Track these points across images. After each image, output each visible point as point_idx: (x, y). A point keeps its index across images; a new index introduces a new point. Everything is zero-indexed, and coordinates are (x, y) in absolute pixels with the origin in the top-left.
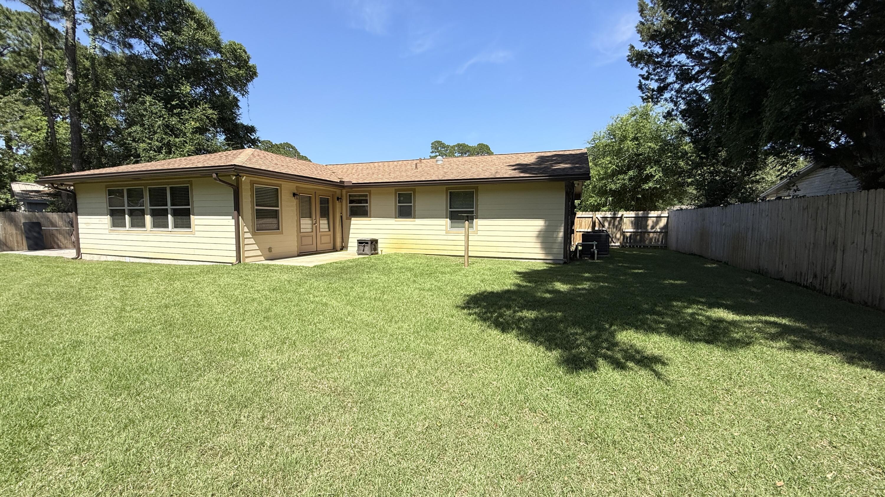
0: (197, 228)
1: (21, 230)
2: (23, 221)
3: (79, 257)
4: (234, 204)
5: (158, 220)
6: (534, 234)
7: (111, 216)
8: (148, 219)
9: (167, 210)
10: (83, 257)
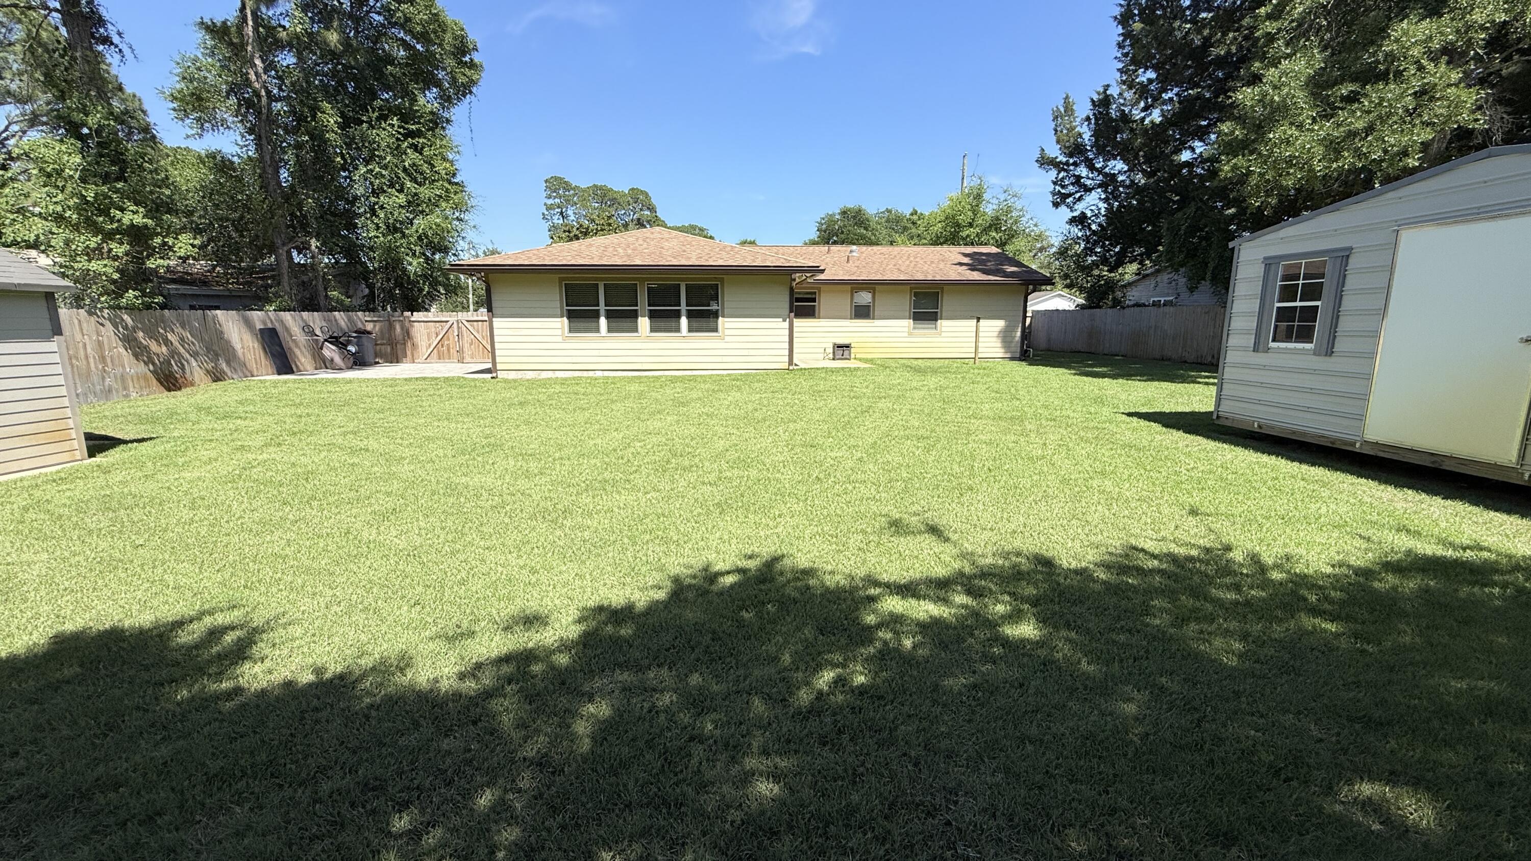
0: (727, 332)
1: (259, 341)
3: (494, 375)
4: (787, 305)
5: (662, 323)
6: (996, 334)
7: (569, 318)
8: (644, 322)
9: (679, 311)
10: (501, 375)
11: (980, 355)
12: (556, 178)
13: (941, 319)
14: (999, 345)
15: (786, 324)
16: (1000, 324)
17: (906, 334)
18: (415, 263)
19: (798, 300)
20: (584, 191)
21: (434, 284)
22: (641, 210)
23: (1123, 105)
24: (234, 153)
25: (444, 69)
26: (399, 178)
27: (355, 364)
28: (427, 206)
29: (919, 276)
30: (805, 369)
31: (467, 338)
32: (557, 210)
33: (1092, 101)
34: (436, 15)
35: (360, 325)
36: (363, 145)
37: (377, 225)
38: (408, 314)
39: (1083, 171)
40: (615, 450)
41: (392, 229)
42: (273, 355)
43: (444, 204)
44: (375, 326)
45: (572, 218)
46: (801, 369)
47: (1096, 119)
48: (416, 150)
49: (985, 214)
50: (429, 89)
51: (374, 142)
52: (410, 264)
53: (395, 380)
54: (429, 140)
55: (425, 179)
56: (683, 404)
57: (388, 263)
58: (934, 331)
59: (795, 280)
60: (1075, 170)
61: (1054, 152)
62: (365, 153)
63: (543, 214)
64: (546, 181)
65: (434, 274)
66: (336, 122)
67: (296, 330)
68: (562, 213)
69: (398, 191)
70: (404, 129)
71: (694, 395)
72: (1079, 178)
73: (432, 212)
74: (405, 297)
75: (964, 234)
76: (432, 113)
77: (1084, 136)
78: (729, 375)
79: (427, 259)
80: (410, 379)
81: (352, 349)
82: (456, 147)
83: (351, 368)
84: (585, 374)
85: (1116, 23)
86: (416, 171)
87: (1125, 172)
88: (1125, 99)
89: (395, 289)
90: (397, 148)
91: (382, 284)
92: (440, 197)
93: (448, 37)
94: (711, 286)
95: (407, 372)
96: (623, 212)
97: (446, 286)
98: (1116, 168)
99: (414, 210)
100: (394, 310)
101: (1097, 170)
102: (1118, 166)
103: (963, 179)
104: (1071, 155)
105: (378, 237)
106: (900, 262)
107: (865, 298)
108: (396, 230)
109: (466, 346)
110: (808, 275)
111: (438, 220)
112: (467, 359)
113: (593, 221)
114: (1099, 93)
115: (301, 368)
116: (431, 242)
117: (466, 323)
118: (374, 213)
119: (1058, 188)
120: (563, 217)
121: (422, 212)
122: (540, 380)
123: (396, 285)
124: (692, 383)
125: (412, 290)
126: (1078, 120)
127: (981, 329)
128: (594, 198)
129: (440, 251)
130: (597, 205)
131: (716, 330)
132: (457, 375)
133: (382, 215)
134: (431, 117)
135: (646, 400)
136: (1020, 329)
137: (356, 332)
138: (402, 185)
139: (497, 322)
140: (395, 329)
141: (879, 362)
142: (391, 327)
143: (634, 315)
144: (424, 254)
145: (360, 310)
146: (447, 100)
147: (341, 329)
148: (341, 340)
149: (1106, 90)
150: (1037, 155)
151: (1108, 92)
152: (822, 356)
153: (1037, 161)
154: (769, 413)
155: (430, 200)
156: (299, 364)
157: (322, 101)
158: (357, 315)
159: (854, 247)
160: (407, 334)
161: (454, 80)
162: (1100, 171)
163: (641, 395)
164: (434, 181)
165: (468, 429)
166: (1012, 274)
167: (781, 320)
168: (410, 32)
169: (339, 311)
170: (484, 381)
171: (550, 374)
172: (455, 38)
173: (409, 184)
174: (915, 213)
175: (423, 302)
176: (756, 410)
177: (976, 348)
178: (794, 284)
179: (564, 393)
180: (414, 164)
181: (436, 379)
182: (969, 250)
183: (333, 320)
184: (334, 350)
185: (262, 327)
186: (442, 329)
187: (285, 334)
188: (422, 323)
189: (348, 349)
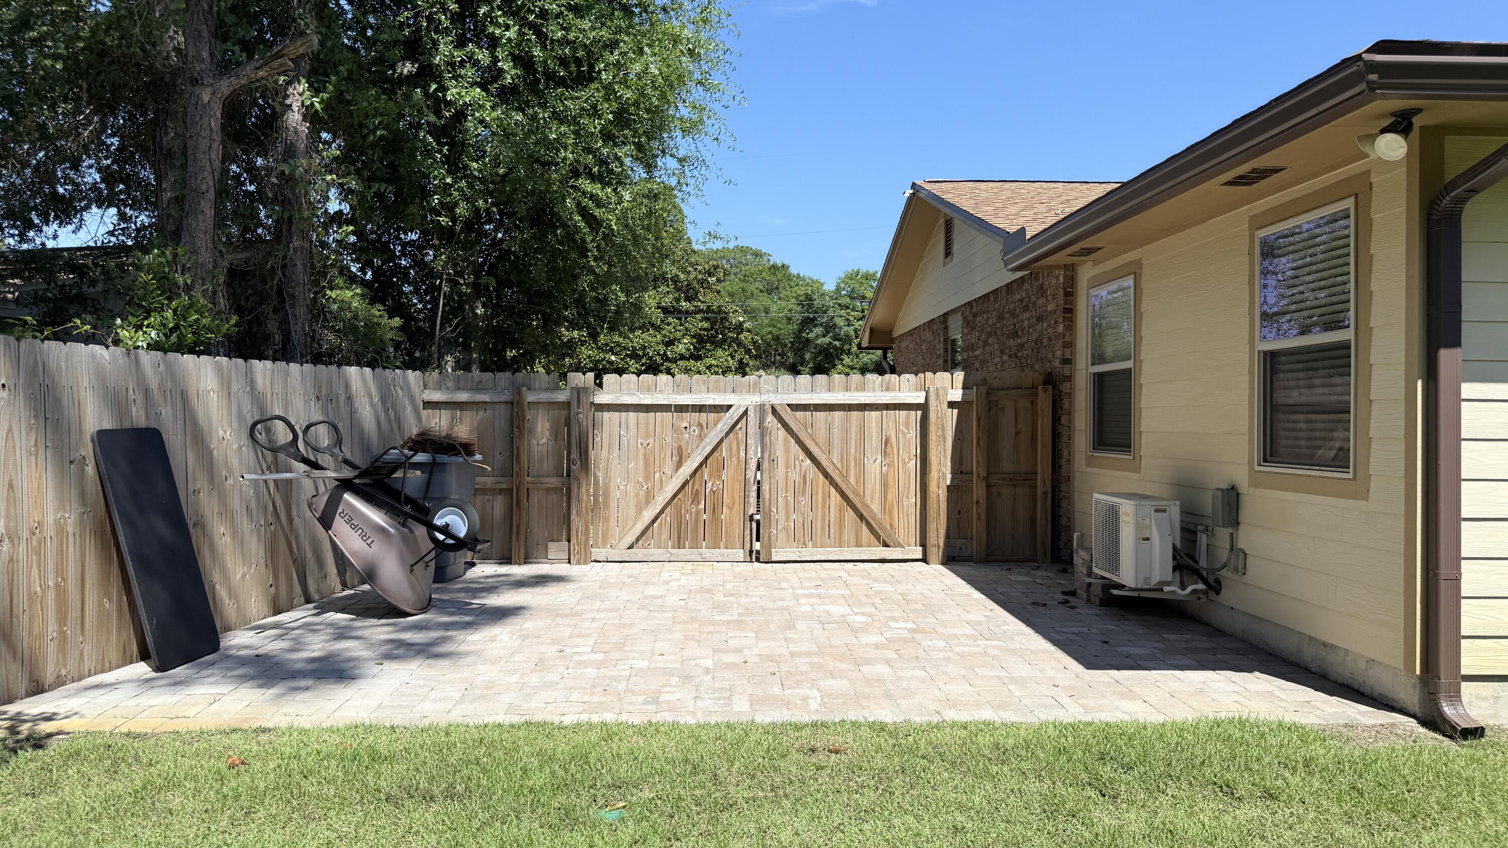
2: (91, 421)
31: (786, 468)
38: (585, 379)
81: (455, 521)
83: (430, 604)
109: (782, 499)
112: (784, 546)
117: (790, 417)
183: (342, 398)
184: (383, 530)
185: (107, 425)
186: (701, 437)
187: (191, 458)
188: (632, 415)
189: (438, 521)
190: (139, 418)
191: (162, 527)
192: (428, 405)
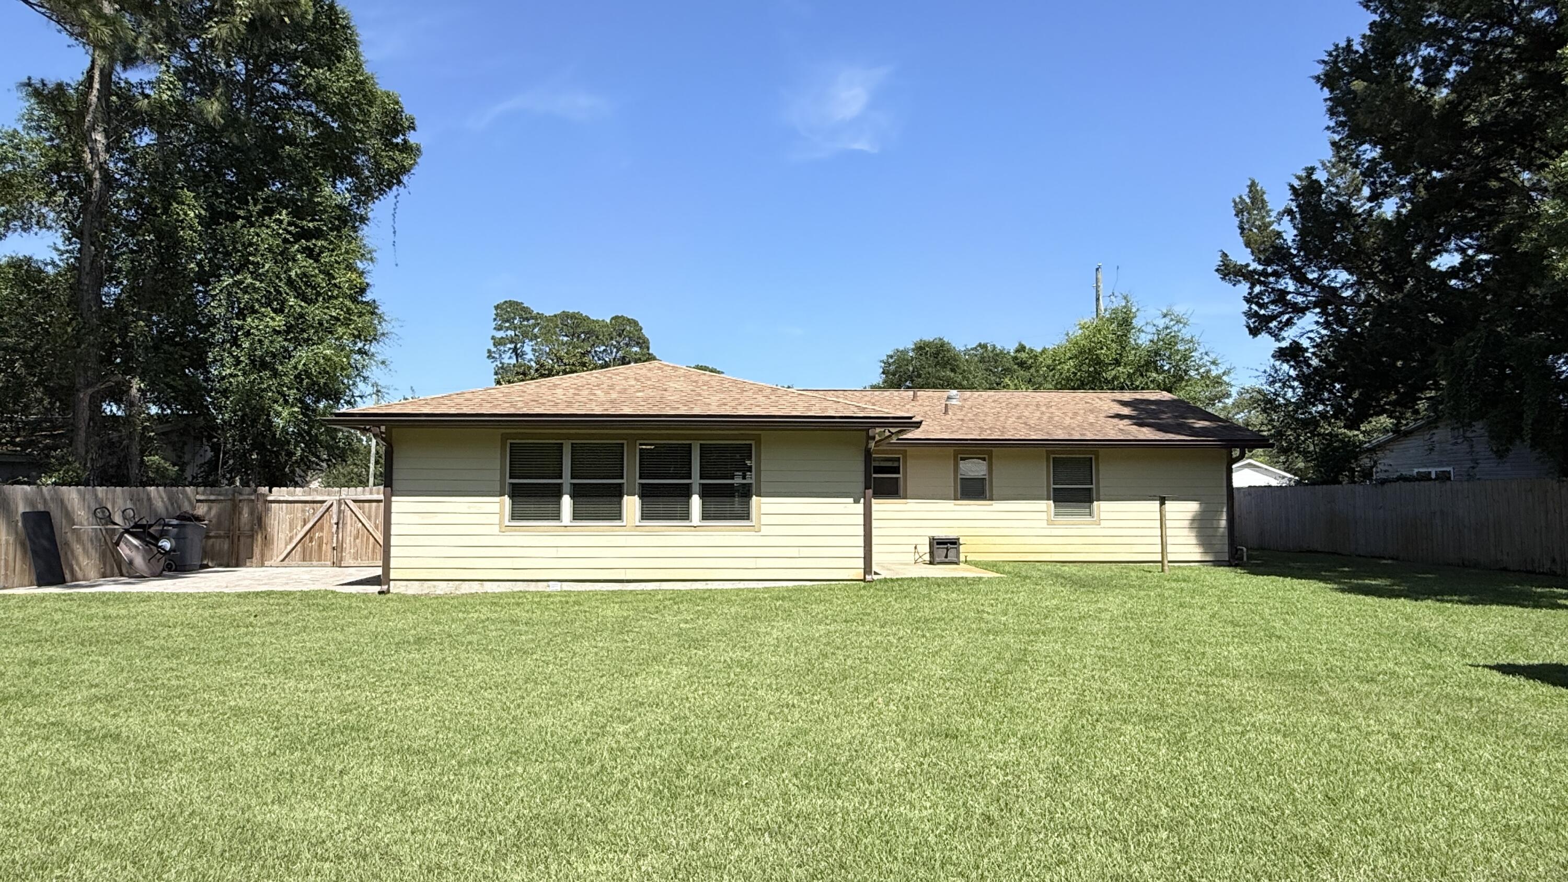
0: (765, 520)
1: (17, 533)
2: (21, 509)
3: (385, 588)
4: (861, 478)
5: (660, 505)
6: (1186, 523)
7: (512, 497)
8: (632, 504)
9: (689, 485)
10: (395, 587)
11: (1171, 557)
12: (511, 303)
13: (1098, 500)
14: (1194, 541)
15: (860, 508)
16: (1192, 507)
17: (1044, 524)
18: (285, 414)
19: (879, 470)
20: (550, 319)
21: (312, 443)
22: (627, 345)
23: (1335, 194)
24: (49, 261)
25: (366, 152)
26: (280, 293)
27: (169, 568)
28: (316, 332)
29: (1060, 435)
30: (892, 580)
31: (351, 527)
32: (509, 346)
33: (1292, 187)
34: (361, 82)
35: (186, 507)
36: (234, 248)
37: (237, 358)
38: (264, 490)
39: (1288, 284)
40: (577, 742)
41: (259, 364)
42: (35, 553)
43: (340, 330)
44: (210, 509)
45: (530, 355)
46: (886, 580)
47: (1302, 212)
48: (310, 256)
49: (1137, 347)
50: (341, 177)
51: (251, 244)
52: (278, 414)
53: (220, 595)
54: (331, 242)
55: (318, 294)
56: (696, 643)
57: (245, 415)
58: (1088, 518)
59: (874, 438)
60: (1277, 282)
61: (1243, 257)
62: (235, 258)
63: (489, 351)
64: (497, 308)
65: (314, 432)
66: (196, 216)
67: (81, 514)
68: (515, 350)
69: (275, 311)
70: (296, 226)
71: (714, 624)
72: (1284, 293)
73: (321, 341)
74: (264, 463)
75: (1109, 375)
76: (339, 206)
77: (1285, 236)
78: (767, 590)
79: (305, 408)
80: (245, 595)
81: (166, 544)
82: (370, 252)
83: (159, 575)
84: (532, 587)
85: (1319, 85)
86: (306, 284)
87: (1352, 285)
88: (1338, 187)
89: (250, 452)
90: (282, 253)
91: (234, 445)
92: (337, 319)
93: (375, 111)
94: (738, 448)
95: (246, 582)
96: (603, 348)
97: (330, 449)
98: (1339, 280)
99: (296, 338)
100: (245, 484)
101: (1310, 282)
102: (1340, 276)
103: (1098, 299)
104: (1268, 262)
105: (236, 375)
106: (1026, 414)
107: (974, 468)
108: (264, 365)
109: (348, 540)
110: (893, 430)
111: (328, 352)
112: (348, 560)
113: (560, 359)
114: (1299, 178)
115: (79, 574)
116: (314, 383)
117: (352, 505)
118: (235, 342)
119: (1254, 307)
120: (517, 355)
121: (306, 341)
122: (457, 597)
123: (254, 447)
124: (708, 602)
125: (277, 454)
126: (1274, 214)
127: (1168, 516)
128: (562, 329)
129: (328, 397)
130: (565, 339)
131: (746, 516)
132: (323, 588)
133: (246, 345)
134: (339, 213)
135: (632, 635)
136: (1224, 517)
137: (177, 518)
138: (283, 303)
139: (400, 504)
140: (240, 513)
141: (1007, 568)
142: (235, 508)
143: (617, 493)
144: (301, 401)
145: (191, 484)
146: (365, 193)
147: (156, 513)
148: (152, 530)
149: (1309, 176)
150: (1217, 261)
151: (1314, 177)
152: (911, 558)
153: (1217, 270)
154: (849, 662)
155: (321, 324)
156: (76, 568)
157: (182, 188)
158: (184, 493)
159: (954, 392)
160: (259, 523)
161: (378, 165)
162: (1314, 284)
163: (623, 626)
164: (331, 297)
165: (315, 691)
166: (1204, 431)
167: (851, 500)
168: (323, 104)
169: (158, 486)
170: (366, 598)
171: (475, 587)
172: (386, 114)
173: (292, 301)
174: (1021, 349)
175: (293, 472)
176: (825, 656)
177: (1163, 545)
178: (872, 445)
179: (493, 621)
180: (304, 275)
181: (289, 593)
182: (1127, 396)
183: (145, 500)
184: (137, 547)
185: (27, 510)
186: (314, 514)
187: (64, 521)
188: (284, 505)
189: (160, 544)
190: (41, 508)
191: (45, 543)
192: (198, 501)
